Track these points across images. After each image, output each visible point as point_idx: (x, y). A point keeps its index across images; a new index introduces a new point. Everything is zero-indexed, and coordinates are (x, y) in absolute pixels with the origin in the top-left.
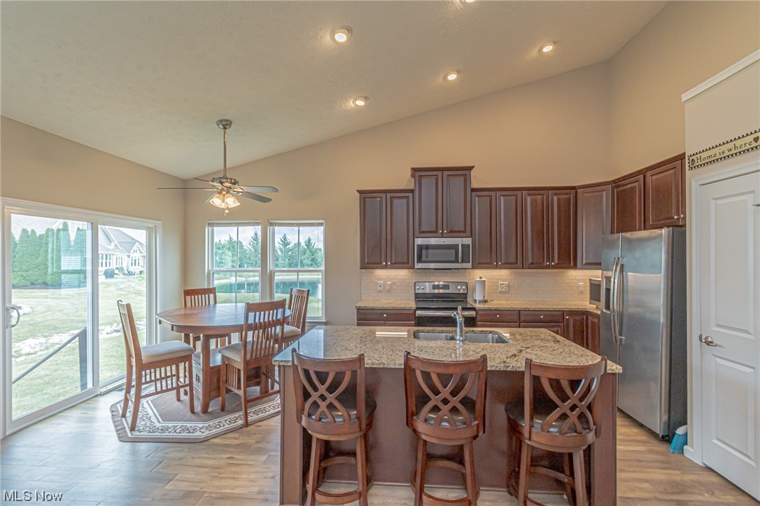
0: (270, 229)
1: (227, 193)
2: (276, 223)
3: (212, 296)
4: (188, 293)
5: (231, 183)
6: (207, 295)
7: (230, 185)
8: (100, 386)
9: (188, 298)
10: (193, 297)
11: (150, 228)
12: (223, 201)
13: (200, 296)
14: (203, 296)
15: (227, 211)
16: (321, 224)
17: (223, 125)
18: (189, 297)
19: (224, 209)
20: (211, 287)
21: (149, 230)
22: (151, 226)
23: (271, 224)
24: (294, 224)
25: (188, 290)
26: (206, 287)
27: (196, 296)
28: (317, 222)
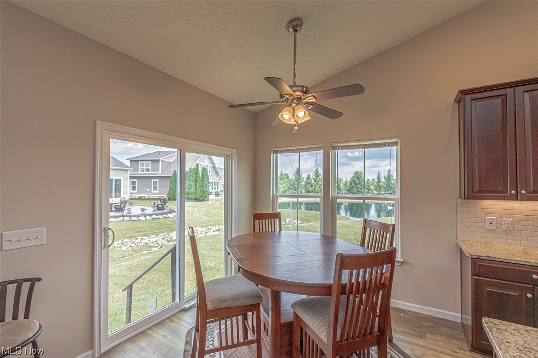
0: (332, 152)
1: (297, 105)
2: (339, 146)
3: (277, 221)
4: (257, 217)
5: (303, 91)
6: (273, 220)
7: (301, 94)
8: (185, 301)
9: (256, 222)
10: (260, 221)
11: (227, 156)
12: (293, 115)
13: (267, 220)
14: (270, 220)
15: (296, 128)
16: (396, 144)
17: (293, 27)
18: (258, 221)
19: (293, 126)
20: (275, 212)
21: (227, 157)
22: (229, 154)
23: (334, 148)
24: (360, 145)
25: (256, 214)
26: (271, 212)
27: (263, 221)
28: (389, 141)
